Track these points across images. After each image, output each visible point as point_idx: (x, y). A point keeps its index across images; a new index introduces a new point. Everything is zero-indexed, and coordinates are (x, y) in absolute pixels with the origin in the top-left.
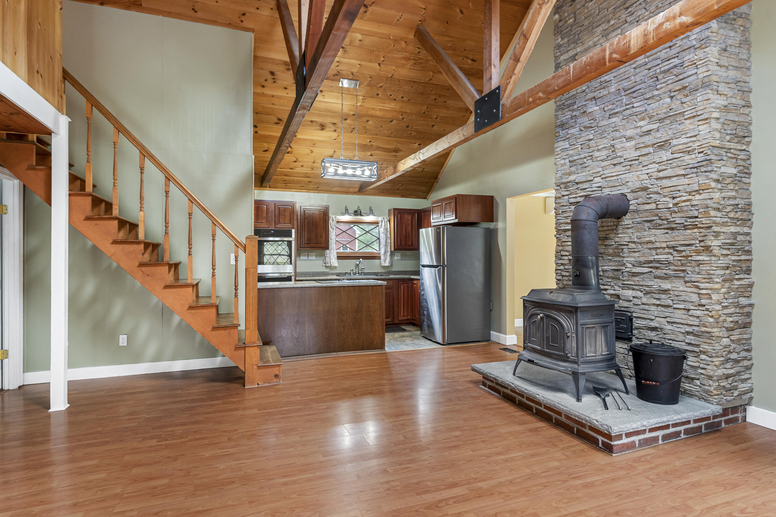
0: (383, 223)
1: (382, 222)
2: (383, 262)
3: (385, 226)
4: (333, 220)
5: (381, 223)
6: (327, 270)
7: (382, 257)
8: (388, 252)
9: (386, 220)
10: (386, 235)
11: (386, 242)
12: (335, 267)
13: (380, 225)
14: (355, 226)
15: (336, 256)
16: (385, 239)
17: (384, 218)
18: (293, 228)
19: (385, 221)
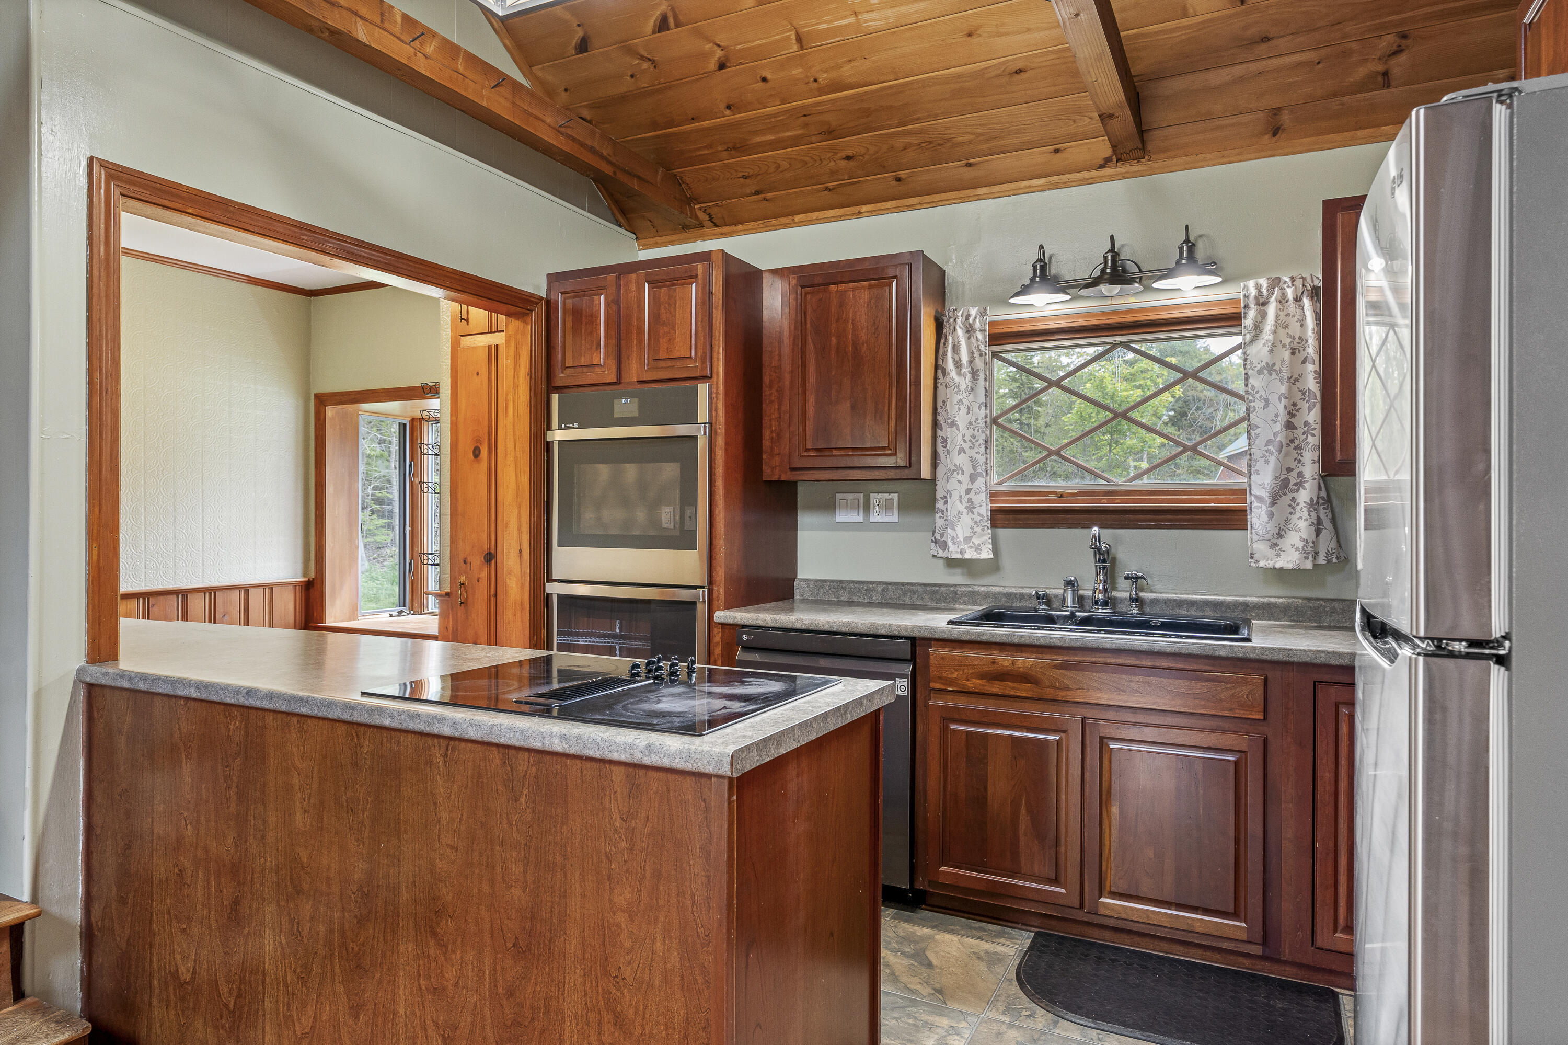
0: (1271, 309)
1: (1262, 303)
2: (1261, 548)
3: (1281, 325)
4: (970, 330)
5: (1252, 314)
6: (956, 578)
7: (1259, 517)
8: (1299, 485)
9: (1290, 293)
10: (1294, 380)
11: (1290, 426)
12: (993, 566)
13: (1248, 321)
14: (1115, 346)
15: (984, 510)
16: (1280, 408)
17: (1275, 282)
18: (704, 378)
19: (1282, 300)
